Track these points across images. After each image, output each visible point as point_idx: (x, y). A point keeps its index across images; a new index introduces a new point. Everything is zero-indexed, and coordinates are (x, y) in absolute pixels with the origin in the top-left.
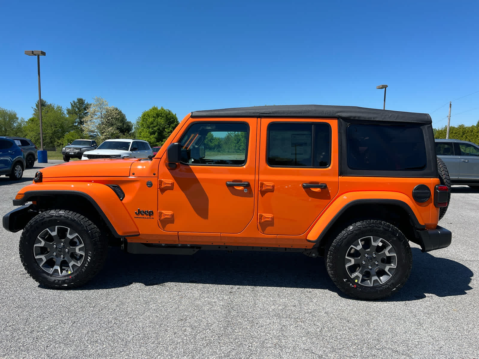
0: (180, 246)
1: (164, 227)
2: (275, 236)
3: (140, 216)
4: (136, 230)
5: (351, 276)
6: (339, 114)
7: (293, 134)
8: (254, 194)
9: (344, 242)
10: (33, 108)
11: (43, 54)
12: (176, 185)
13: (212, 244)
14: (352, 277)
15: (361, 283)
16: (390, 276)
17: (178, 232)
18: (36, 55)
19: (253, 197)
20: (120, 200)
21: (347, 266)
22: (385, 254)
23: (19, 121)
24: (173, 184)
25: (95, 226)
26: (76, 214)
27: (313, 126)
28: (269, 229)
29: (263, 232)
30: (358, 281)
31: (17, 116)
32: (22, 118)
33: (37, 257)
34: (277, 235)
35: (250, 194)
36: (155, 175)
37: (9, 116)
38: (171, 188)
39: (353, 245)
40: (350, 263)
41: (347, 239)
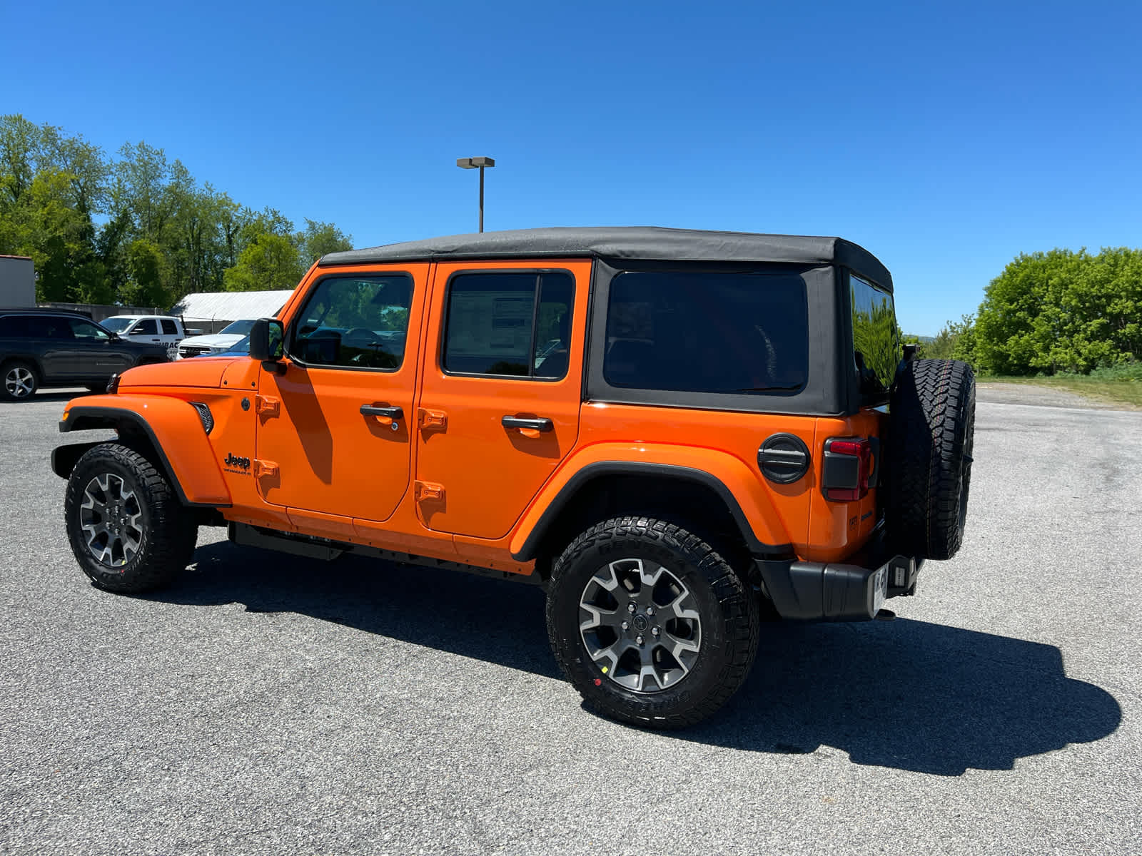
0: (313, 540)
1: (265, 493)
2: (449, 536)
3: (232, 467)
4: (225, 494)
5: (592, 654)
6: (594, 247)
7: (497, 300)
8: (409, 433)
9: (573, 566)
12: (283, 409)
13: (370, 543)
14: (594, 659)
15: (614, 676)
16: (684, 672)
17: (287, 507)
18: (478, 167)
19: (408, 442)
20: (204, 433)
21: (583, 627)
22: (672, 609)
24: (277, 406)
25: (162, 480)
26: (133, 454)
27: (538, 278)
28: (436, 517)
29: (427, 524)
30: (608, 672)
33: (84, 528)
34: (454, 534)
35: (401, 435)
36: (253, 385)
38: (275, 413)
39: (596, 576)
40: (590, 621)
41: (579, 559)
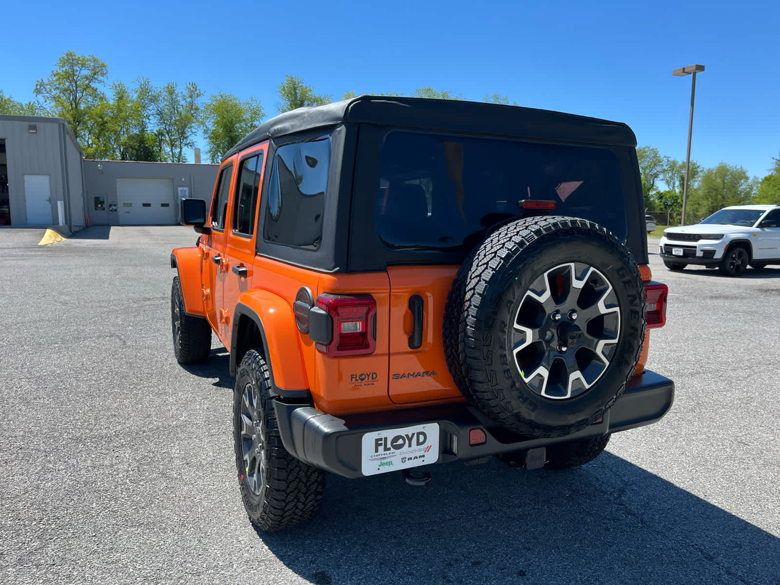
4: (202, 310)
6: (270, 130)
10: (773, 159)
11: (701, 68)
14: (244, 458)
15: (248, 475)
18: (691, 73)
21: (242, 433)
23: (750, 181)
31: (748, 174)
32: (755, 177)
37: (732, 174)
